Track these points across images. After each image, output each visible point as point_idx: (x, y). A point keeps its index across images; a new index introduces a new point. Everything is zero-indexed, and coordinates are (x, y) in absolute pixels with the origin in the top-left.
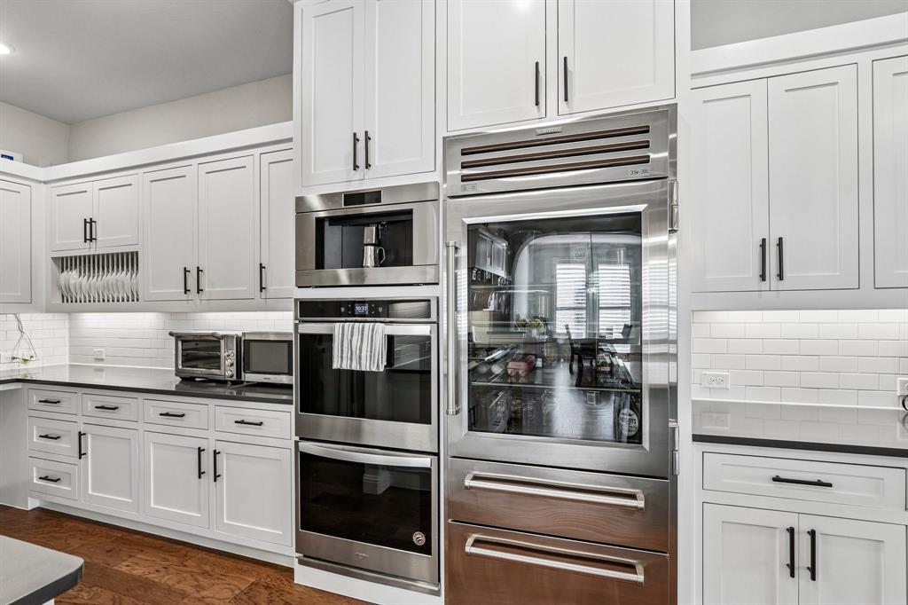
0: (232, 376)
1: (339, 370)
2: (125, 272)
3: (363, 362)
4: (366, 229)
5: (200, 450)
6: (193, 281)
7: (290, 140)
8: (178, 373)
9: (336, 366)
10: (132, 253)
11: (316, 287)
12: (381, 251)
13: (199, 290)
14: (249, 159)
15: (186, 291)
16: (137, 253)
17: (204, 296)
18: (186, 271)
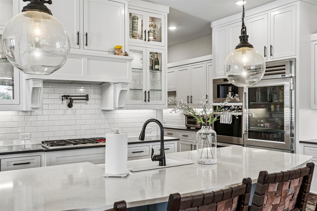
0: (199, 127)
1: (222, 124)
2: (172, 97)
3: (226, 121)
4: (229, 87)
5: (192, 145)
6: (190, 99)
7: (212, 60)
8: (186, 126)
9: (221, 122)
10: (174, 91)
11: (218, 102)
12: (233, 93)
13: (191, 102)
14: (204, 65)
15: (188, 102)
16: (176, 91)
17: (193, 104)
18: (188, 97)
